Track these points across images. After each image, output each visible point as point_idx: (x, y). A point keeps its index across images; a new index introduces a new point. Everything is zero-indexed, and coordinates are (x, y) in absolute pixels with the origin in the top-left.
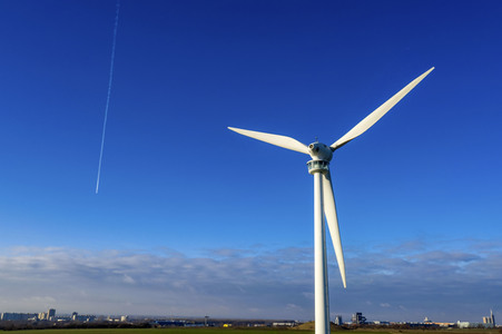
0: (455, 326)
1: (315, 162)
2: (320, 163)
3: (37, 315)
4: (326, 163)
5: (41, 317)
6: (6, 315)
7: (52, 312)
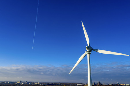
1: (88, 51)
2: (89, 51)
3: (17, 82)
5: (18, 83)
6: (10, 82)
7: (21, 81)
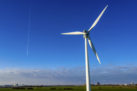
0: (124, 85)
2: (86, 35)
3: (13, 85)
4: (88, 35)
5: (14, 86)
6: (5, 85)
7: (17, 84)
